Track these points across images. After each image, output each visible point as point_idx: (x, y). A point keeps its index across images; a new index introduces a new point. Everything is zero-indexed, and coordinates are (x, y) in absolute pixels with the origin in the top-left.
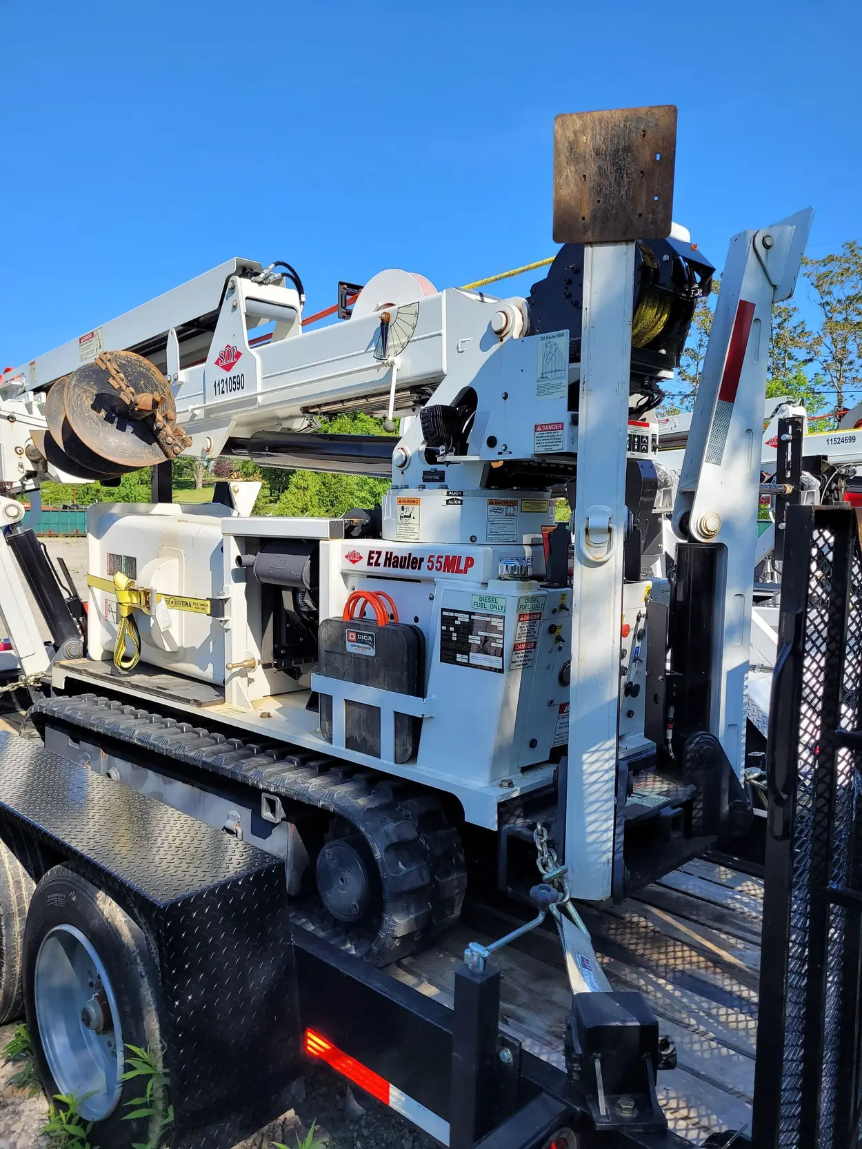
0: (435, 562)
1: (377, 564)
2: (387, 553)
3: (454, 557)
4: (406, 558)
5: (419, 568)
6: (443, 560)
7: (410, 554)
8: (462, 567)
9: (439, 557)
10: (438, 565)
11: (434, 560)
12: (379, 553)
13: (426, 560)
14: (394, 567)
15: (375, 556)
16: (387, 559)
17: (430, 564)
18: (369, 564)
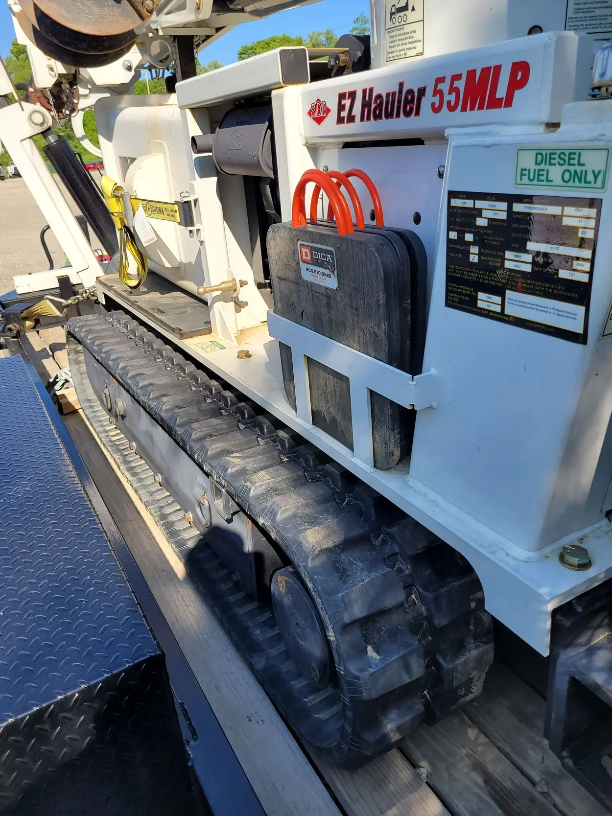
0: (446, 91)
1: (351, 119)
2: (364, 91)
3: (486, 71)
4: (394, 94)
5: (417, 114)
6: (461, 84)
7: (401, 85)
8: (501, 92)
9: (457, 77)
10: (453, 98)
11: (445, 87)
12: (352, 95)
13: (429, 92)
14: (376, 118)
15: (347, 102)
16: (366, 105)
17: (436, 100)
18: (340, 120)
